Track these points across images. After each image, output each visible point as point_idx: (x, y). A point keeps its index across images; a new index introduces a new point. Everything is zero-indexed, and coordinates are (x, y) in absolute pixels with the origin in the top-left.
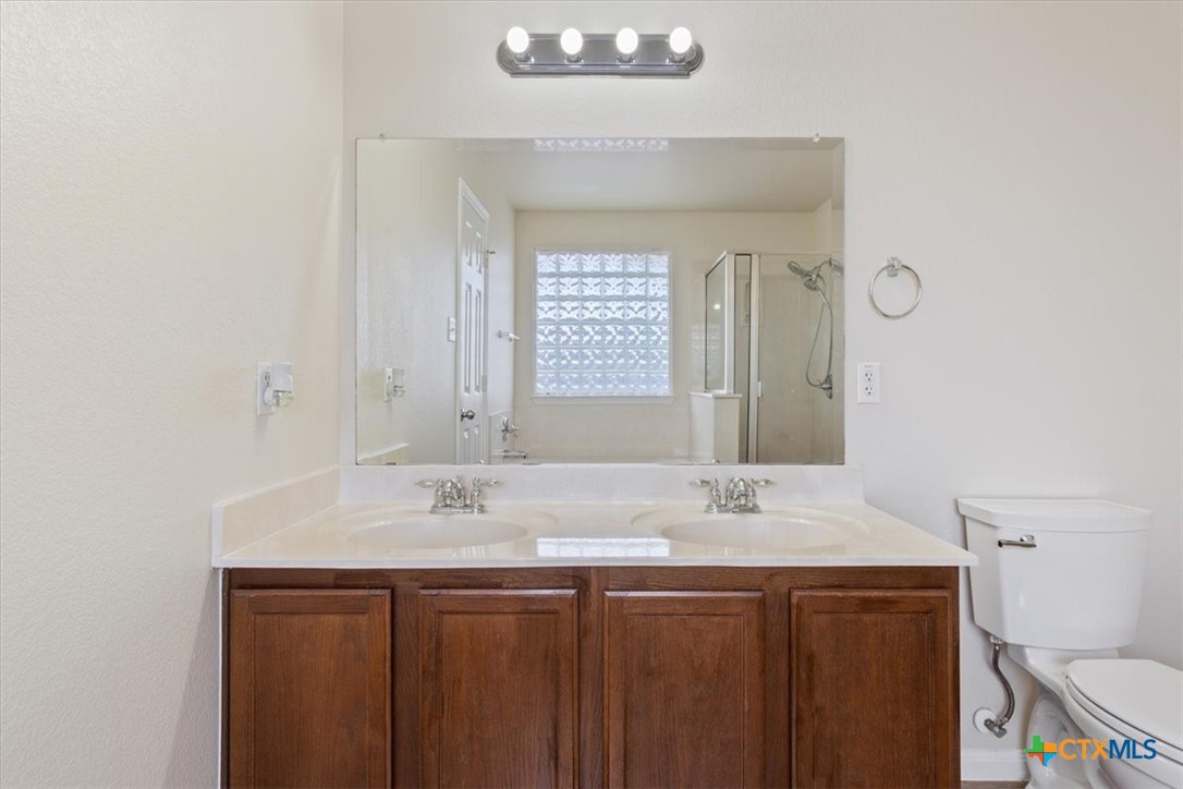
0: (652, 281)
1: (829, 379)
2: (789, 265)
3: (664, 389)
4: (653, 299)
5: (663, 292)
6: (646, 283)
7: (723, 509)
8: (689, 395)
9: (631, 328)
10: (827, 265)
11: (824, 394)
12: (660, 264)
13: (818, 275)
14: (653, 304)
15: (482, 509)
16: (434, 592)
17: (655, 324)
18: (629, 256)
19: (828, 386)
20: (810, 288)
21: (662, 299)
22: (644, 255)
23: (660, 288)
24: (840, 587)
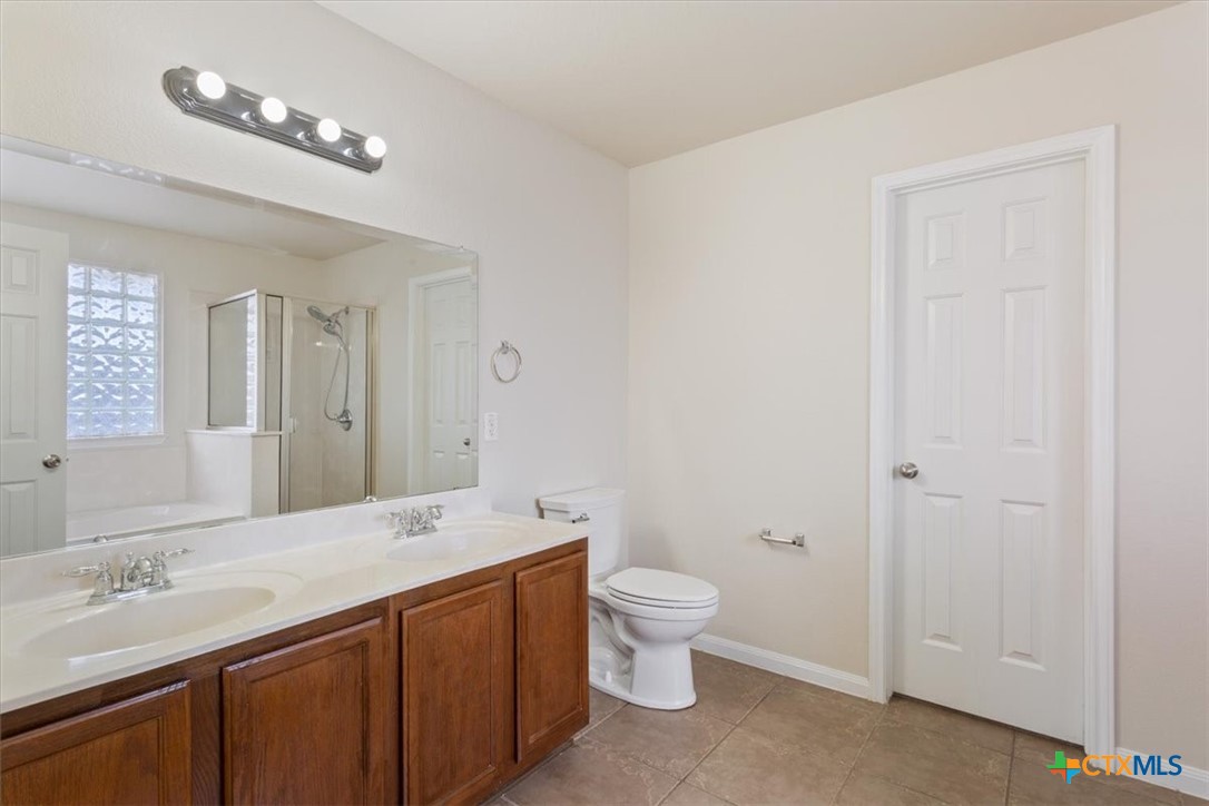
0: (131, 304)
1: (345, 413)
2: (310, 310)
3: (151, 428)
4: (136, 325)
5: (147, 319)
6: (122, 306)
7: (411, 533)
8: (186, 433)
9: (100, 357)
10: (344, 313)
11: (339, 428)
12: (144, 286)
13: (336, 322)
14: (133, 331)
15: (168, 585)
16: (242, 665)
17: (136, 355)
18: (93, 271)
19: (345, 419)
20: (328, 331)
21: (147, 327)
22: (119, 274)
23: (144, 314)
24: (538, 564)
